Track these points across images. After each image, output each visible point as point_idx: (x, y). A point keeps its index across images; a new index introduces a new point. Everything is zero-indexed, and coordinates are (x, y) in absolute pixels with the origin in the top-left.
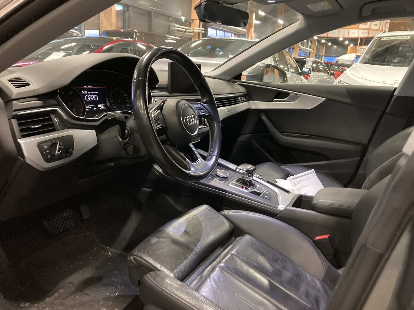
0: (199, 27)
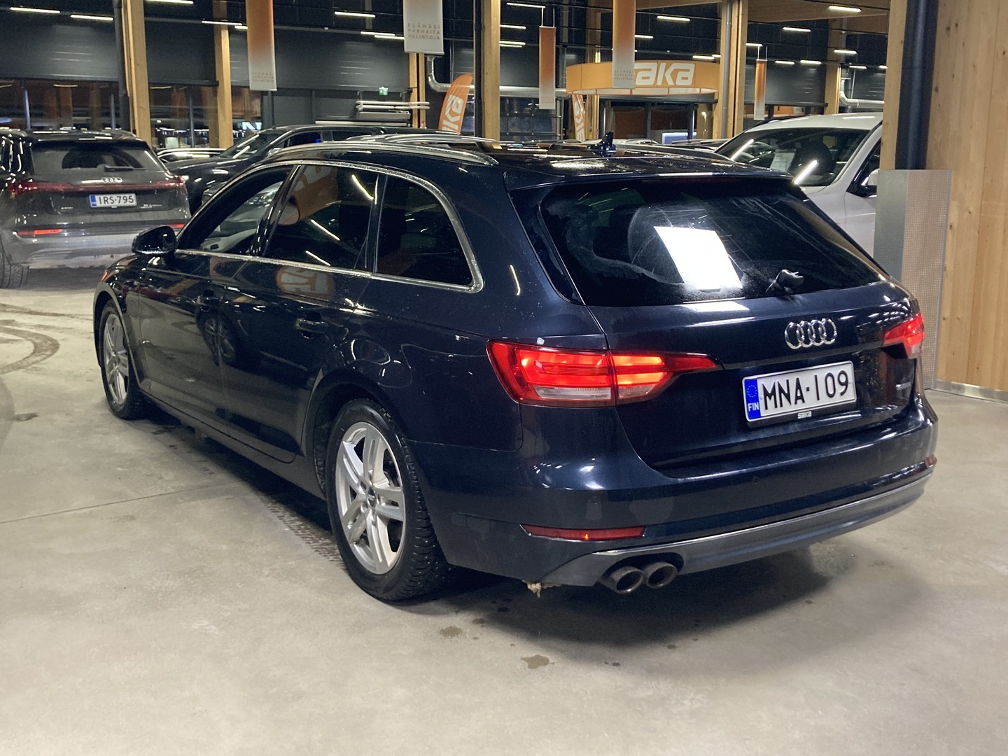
0: (418, 100)
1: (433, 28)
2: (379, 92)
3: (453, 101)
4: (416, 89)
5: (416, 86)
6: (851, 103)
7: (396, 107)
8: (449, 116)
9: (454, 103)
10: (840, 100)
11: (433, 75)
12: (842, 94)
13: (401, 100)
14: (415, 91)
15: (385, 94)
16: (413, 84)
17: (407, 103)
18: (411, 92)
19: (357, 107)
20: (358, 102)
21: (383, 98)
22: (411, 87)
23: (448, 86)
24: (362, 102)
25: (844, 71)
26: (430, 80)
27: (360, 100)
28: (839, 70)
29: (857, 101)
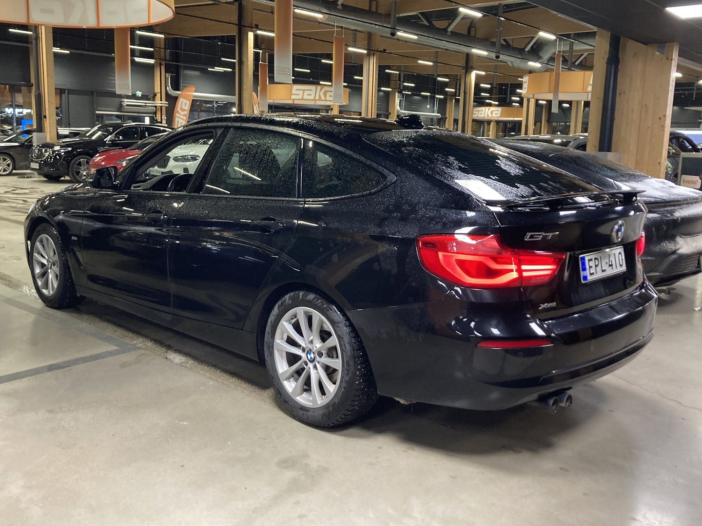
1: (288, 70)
2: (136, 95)
3: (182, 102)
4: (160, 94)
5: (160, 92)
6: (403, 113)
7: (147, 104)
8: (180, 111)
9: (183, 103)
10: (397, 112)
11: (170, 85)
12: (398, 108)
13: (149, 100)
14: (159, 95)
15: (140, 96)
16: (157, 89)
17: (153, 102)
18: (156, 95)
19: (122, 103)
20: (123, 100)
21: (139, 98)
22: (156, 92)
23: (180, 92)
24: (126, 100)
25: (399, 94)
26: (168, 88)
27: (124, 99)
28: (397, 94)
29: (406, 112)
